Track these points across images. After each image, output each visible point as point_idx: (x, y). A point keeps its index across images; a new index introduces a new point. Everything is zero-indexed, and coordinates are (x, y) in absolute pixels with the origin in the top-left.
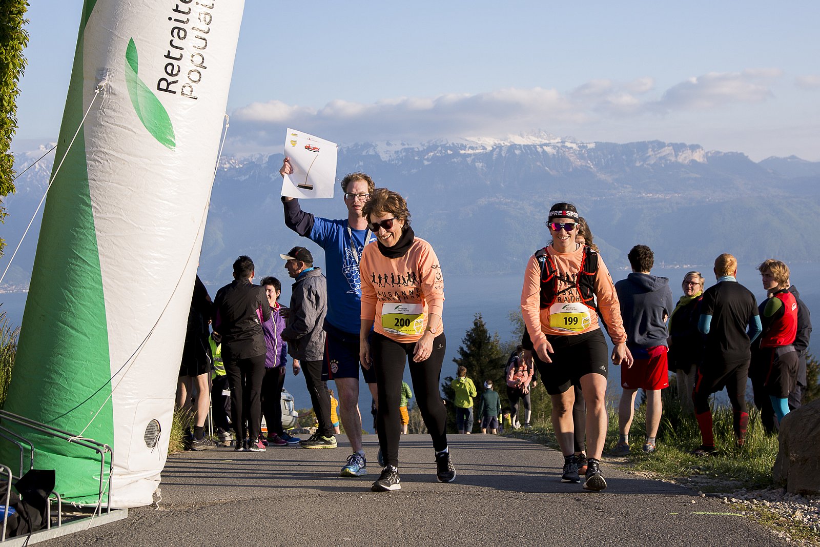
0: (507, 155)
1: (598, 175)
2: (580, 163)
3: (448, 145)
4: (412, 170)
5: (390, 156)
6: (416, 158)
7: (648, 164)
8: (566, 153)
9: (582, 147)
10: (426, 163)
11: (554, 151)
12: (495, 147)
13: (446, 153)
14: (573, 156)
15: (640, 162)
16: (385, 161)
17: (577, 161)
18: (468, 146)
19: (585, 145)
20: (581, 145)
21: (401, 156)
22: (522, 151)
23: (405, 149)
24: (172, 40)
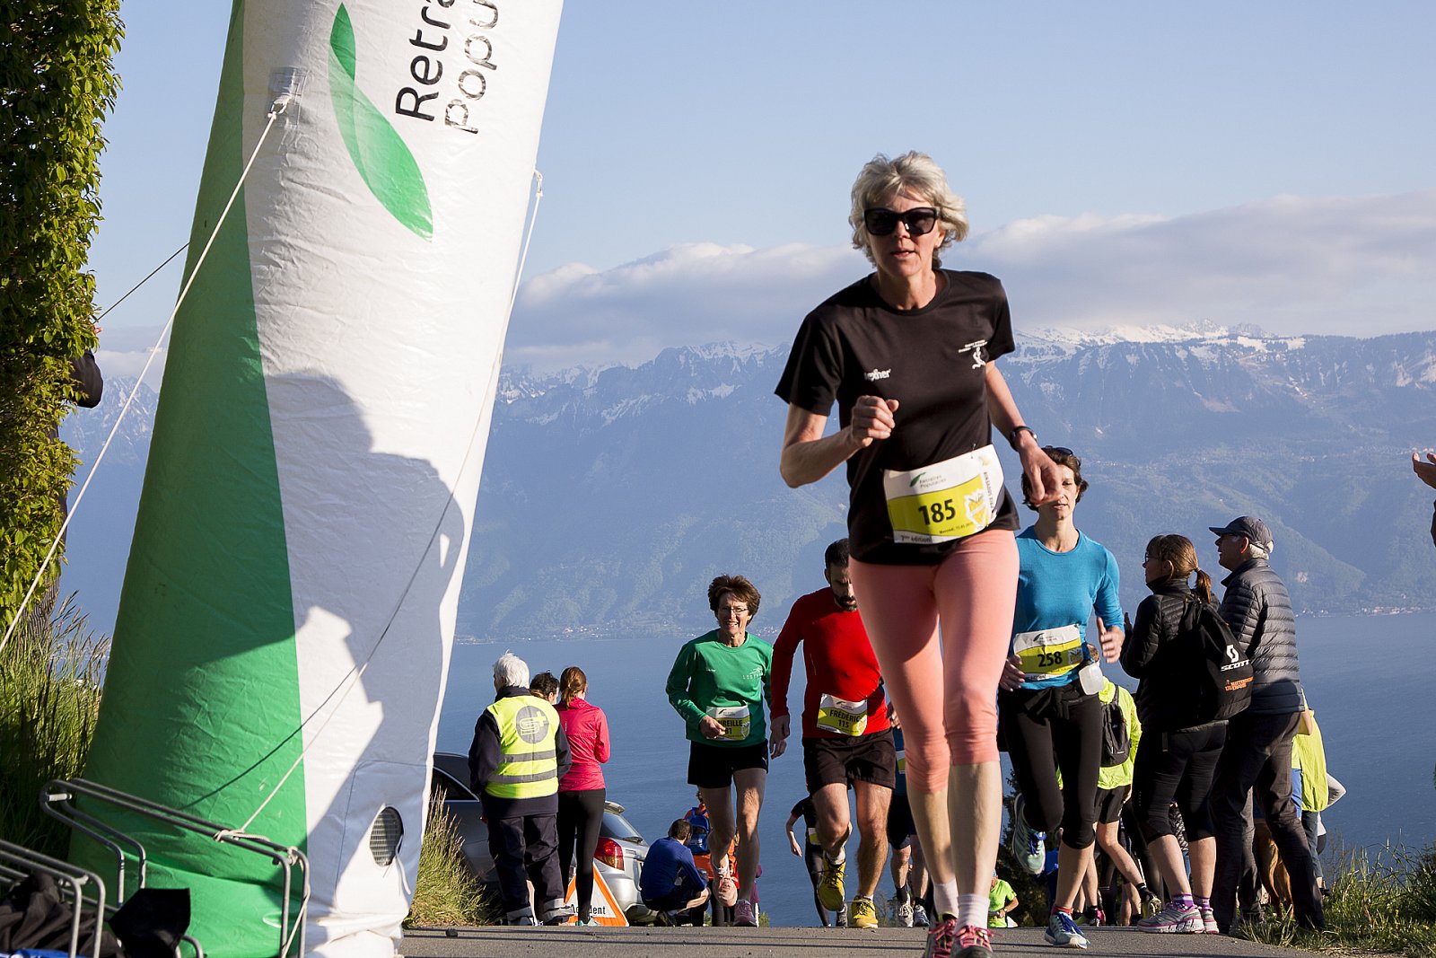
0: (1109, 365)
1: (1310, 407)
2: (1270, 382)
7: (1424, 383)
8: (1241, 363)
9: (1276, 346)
11: (1213, 356)
12: (1082, 349)
14: (1254, 367)
15: (1405, 379)
17: (1267, 379)
18: (1024, 348)
19: (1282, 341)
20: (1273, 342)
22: (1141, 356)
24: (424, 10)
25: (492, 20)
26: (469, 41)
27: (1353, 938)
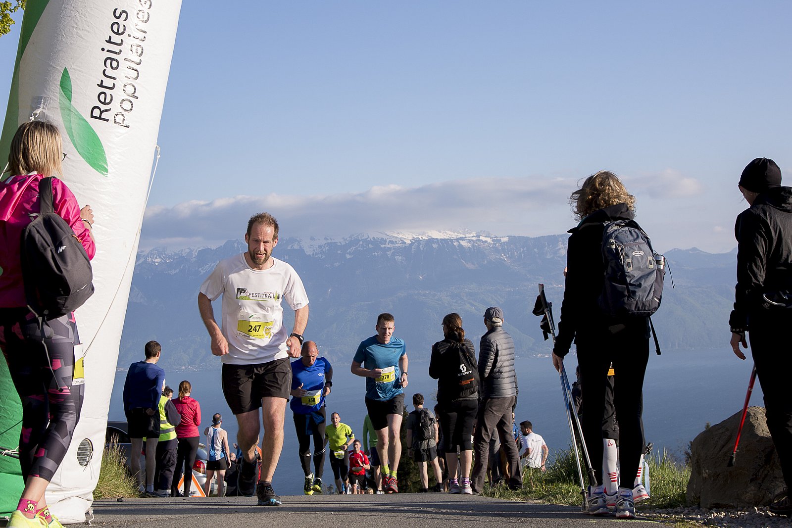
0: (425, 248)
1: (511, 267)
2: (494, 256)
3: (369, 240)
4: (335, 264)
5: (314, 251)
6: (339, 252)
7: (559, 257)
8: (481, 246)
9: (496, 240)
10: (348, 256)
11: (469, 244)
12: (413, 241)
13: (368, 247)
14: (487, 250)
15: (550, 255)
16: (309, 255)
18: (388, 241)
19: (499, 238)
21: (324, 250)
22: (439, 244)
23: (328, 243)
24: (105, 70)
25: (136, 76)
26: (125, 86)
27: (525, 494)
